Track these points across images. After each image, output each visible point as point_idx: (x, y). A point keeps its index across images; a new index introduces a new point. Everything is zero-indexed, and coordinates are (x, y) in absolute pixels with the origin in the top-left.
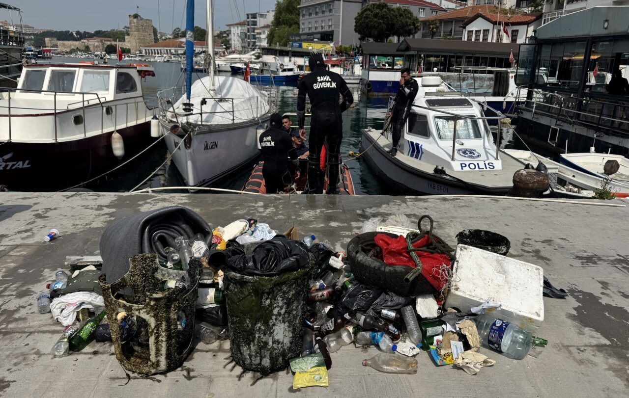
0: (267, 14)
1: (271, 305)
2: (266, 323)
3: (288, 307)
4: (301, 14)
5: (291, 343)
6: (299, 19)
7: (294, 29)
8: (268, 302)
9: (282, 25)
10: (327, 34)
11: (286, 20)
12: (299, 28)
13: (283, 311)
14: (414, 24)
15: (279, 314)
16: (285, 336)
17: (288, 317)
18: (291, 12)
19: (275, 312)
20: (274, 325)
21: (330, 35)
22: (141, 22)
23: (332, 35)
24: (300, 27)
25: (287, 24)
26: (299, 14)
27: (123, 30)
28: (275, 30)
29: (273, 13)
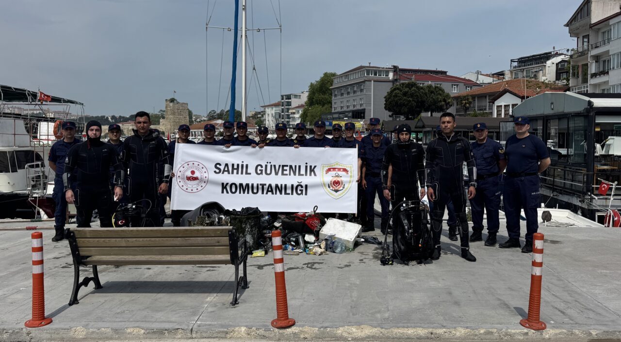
0: (301, 94)
1: (245, 227)
2: (243, 234)
3: (251, 229)
4: (333, 95)
5: (253, 244)
6: (331, 98)
7: (326, 109)
8: (244, 226)
9: (315, 105)
10: (359, 113)
11: (320, 100)
12: (331, 107)
13: (249, 230)
14: (445, 101)
15: (248, 231)
16: (250, 240)
17: (251, 233)
18: (324, 93)
19: (247, 230)
20: (246, 235)
21: (361, 113)
22: (177, 105)
23: (364, 113)
24: (333, 107)
25: (320, 103)
26: (331, 94)
27: (158, 113)
28: (309, 110)
29: (307, 94)
